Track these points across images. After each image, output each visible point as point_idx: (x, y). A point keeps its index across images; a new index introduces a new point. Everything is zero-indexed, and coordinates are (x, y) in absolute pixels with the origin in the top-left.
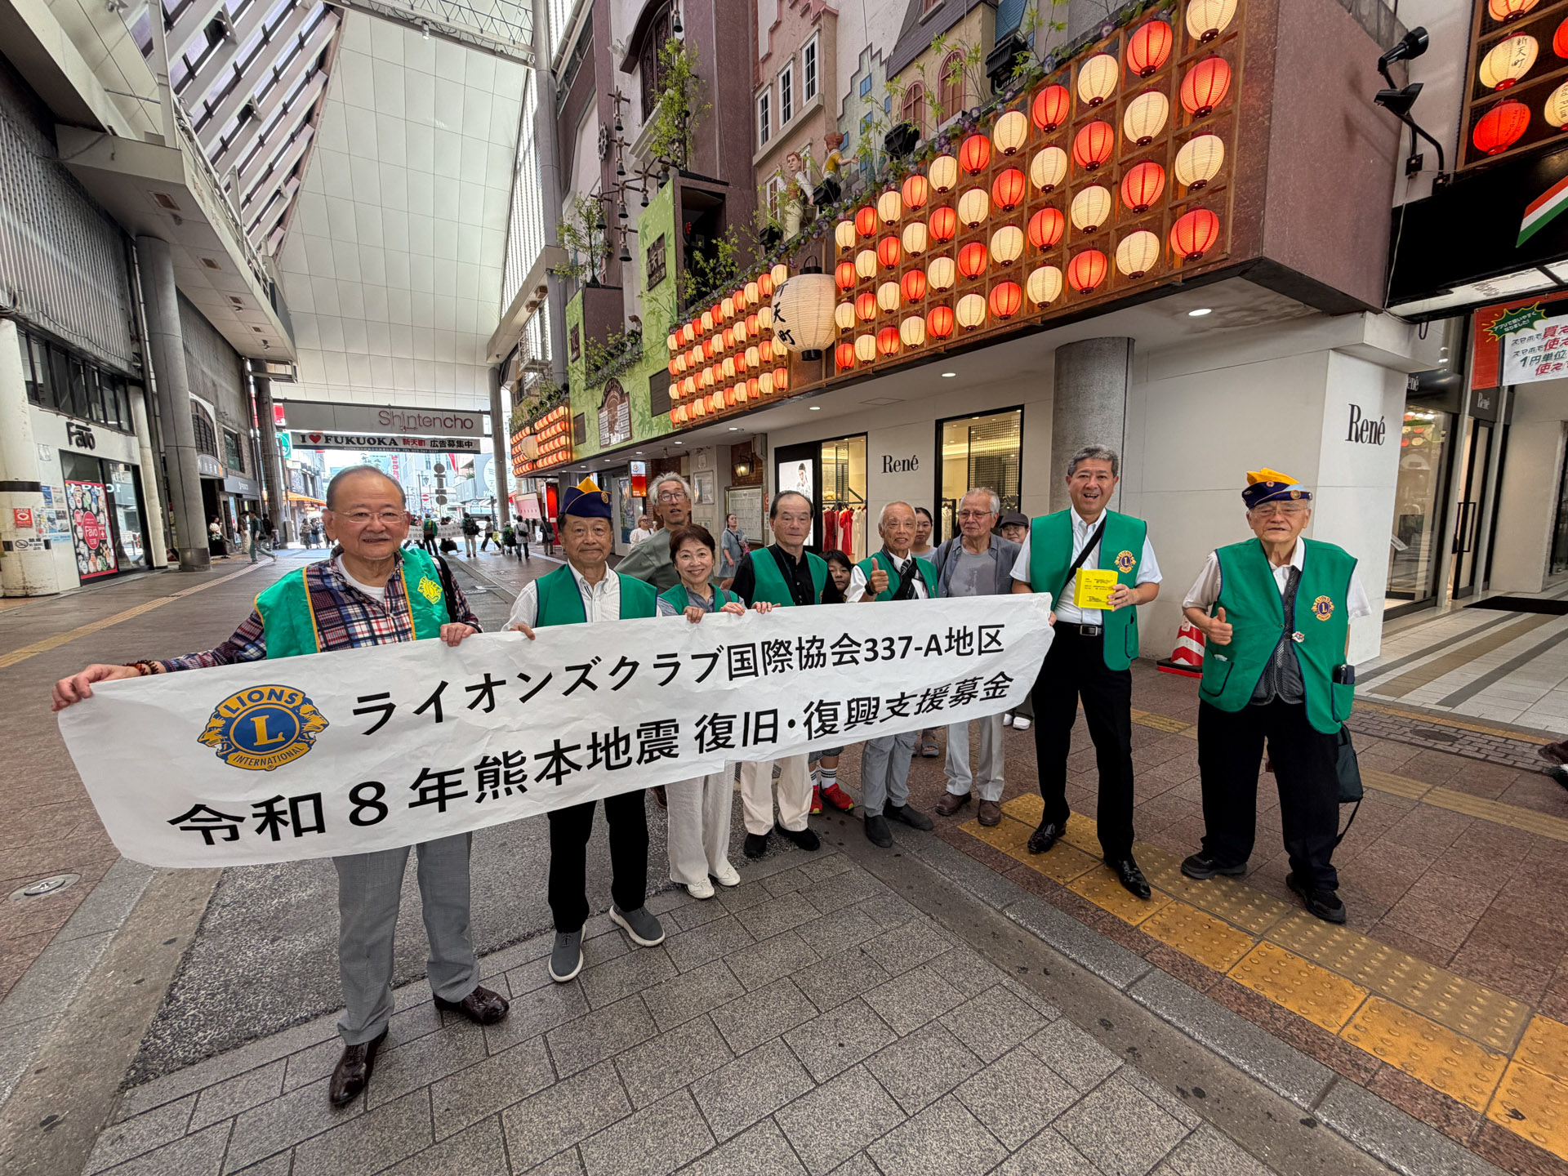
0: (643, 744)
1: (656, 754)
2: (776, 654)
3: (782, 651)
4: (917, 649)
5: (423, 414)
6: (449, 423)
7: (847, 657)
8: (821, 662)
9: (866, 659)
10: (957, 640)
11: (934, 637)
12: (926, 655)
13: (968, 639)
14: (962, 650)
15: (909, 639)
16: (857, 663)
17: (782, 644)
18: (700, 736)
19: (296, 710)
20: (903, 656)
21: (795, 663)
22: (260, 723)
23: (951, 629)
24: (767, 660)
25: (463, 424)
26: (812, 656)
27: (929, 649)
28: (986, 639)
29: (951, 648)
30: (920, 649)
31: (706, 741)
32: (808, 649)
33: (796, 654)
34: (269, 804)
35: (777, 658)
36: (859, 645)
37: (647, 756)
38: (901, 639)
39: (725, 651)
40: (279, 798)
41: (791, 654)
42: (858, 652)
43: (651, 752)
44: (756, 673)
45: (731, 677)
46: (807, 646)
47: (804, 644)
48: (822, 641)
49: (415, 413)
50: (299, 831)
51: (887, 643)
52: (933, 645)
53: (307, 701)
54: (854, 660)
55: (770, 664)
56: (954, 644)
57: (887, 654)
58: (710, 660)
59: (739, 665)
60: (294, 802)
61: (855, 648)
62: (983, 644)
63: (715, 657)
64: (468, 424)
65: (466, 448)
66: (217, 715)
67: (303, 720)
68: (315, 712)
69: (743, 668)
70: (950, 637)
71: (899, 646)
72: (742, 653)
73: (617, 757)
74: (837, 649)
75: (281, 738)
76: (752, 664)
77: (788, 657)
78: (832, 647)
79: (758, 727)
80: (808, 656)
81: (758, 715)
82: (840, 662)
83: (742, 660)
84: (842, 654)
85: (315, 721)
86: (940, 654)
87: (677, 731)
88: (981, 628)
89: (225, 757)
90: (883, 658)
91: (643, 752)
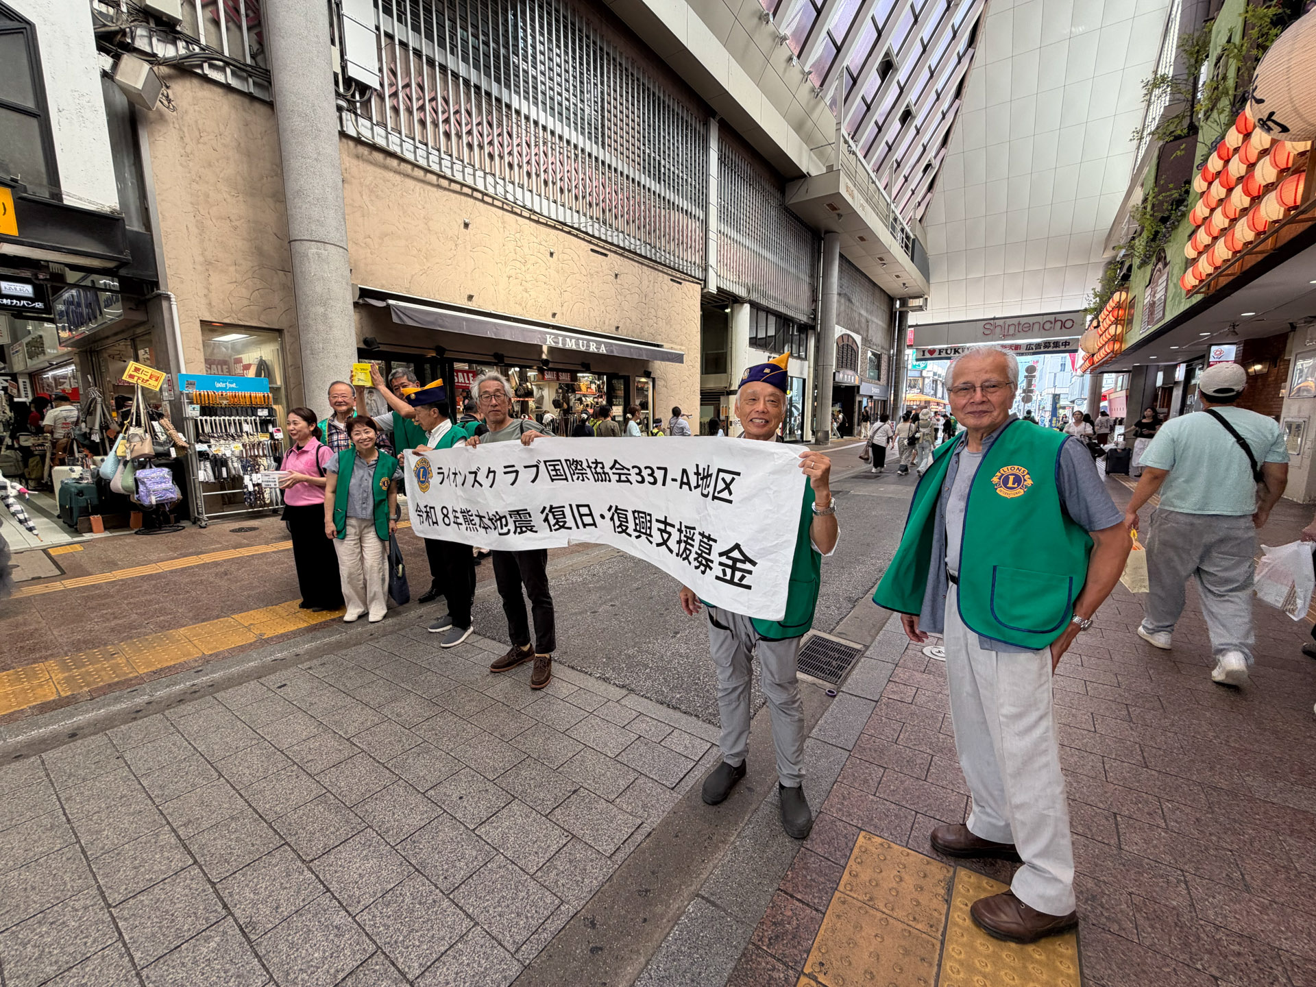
2: (576, 468)
3: (579, 467)
5: (1023, 321)
6: (1048, 326)
7: (623, 478)
8: (606, 479)
11: (684, 471)
12: (681, 487)
16: (630, 484)
17: (578, 462)
21: (589, 476)
23: (698, 467)
24: (572, 471)
25: (1063, 325)
26: (599, 473)
27: (682, 483)
31: (550, 523)
32: (595, 468)
33: (588, 470)
35: (576, 472)
38: (659, 468)
39: (543, 464)
41: (585, 470)
42: (631, 475)
44: (566, 479)
45: (553, 480)
46: (594, 466)
47: (591, 465)
48: (602, 463)
49: (1015, 321)
51: (649, 471)
54: (628, 481)
55: (574, 475)
58: (536, 468)
59: (554, 473)
61: (626, 471)
62: (718, 489)
64: (1069, 324)
65: (1062, 348)
69: (557, 475)
72: (556, 465)
74: (614, 471)
77: (584, 472)
78: (610, 468)
80: (596, 473)
83: (555, 470)
84: (619, 475)
86: (690, 489)
88: (719, 471)
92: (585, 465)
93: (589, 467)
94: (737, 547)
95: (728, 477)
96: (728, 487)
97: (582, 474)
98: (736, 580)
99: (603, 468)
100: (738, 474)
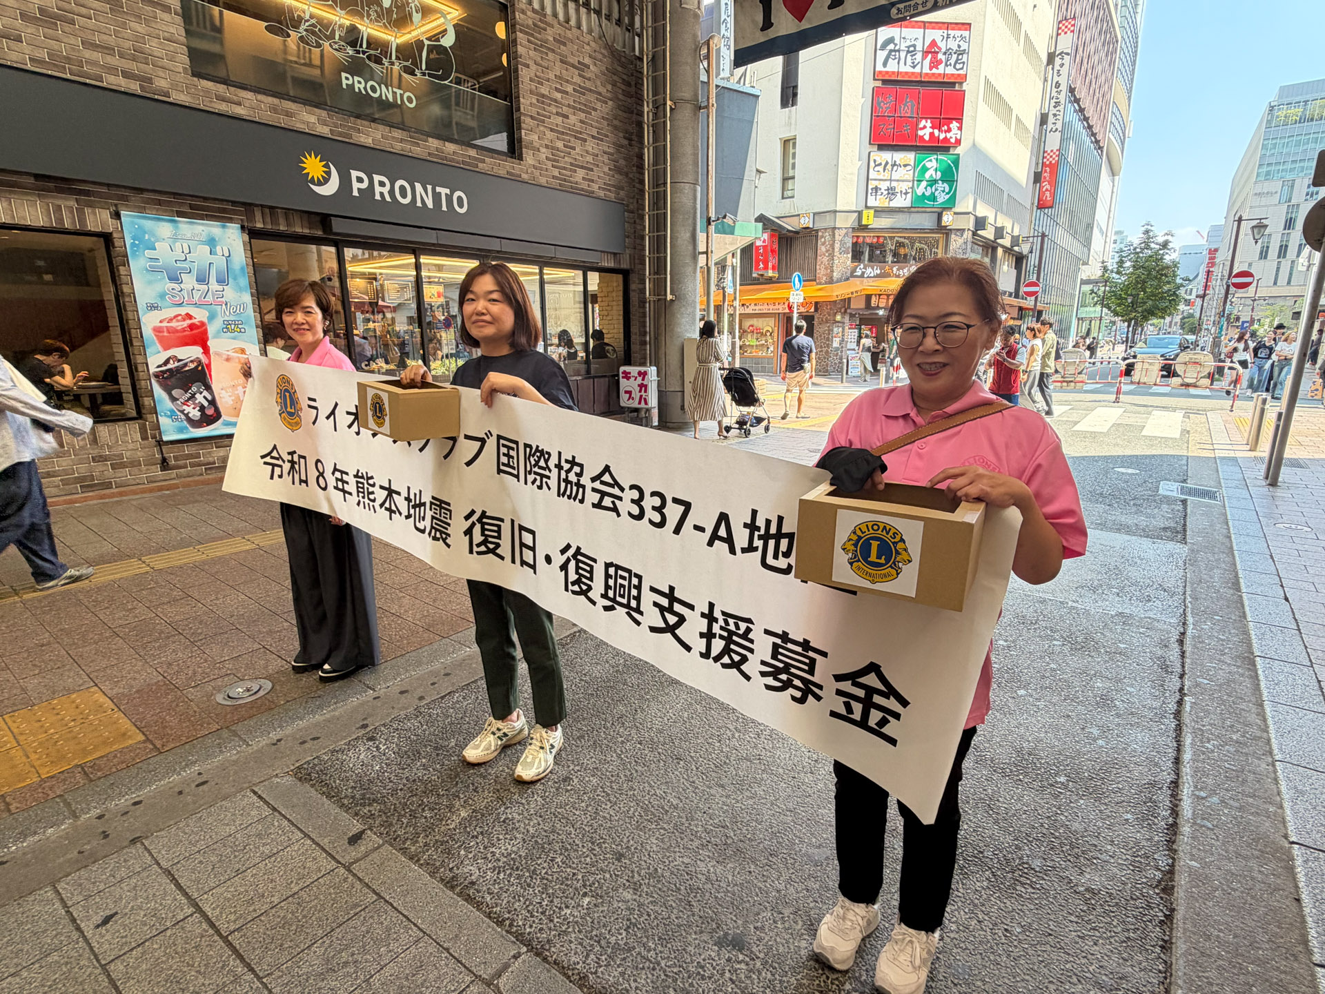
0: (432, 518)
1: (438, 534)
2: (537, 463)
3: (542, 463)
4: (697, 528)
7: (607, 502)
8: (580, 496)
9: (630, 514)
10: (765, 539)
11: (723, 517)
12: (710, 544)
13: (784, 543)
14: (770, 560)
15: (687, 506)
16: (619, 515)
17: (542, 452)
18: (469, 532)
20: (677, 531)
21: (553, 482)
23: (754, 513)
24: (528, 469)
26: (571, 483)
27: (714, 537)
29: (750, 548)
30: (702, 529)
31: (475, 539)
32: (568, 471)
33: (555, 471)
35: (536, 469)
36: (622, 489)
37: (434, 533)
38: (676, 501)
39: (494, 440)
41: (550, 471)
42: (620, 499)
44: (517, 477)
46: (566, 466)
47: (563, 463)
48: (581, 466)
51: (657, 502)
52: (722, 532)
54: (615, 509)
55: (530, 473)
56: (759, 544)
57: (657, 518)
58: (479, 445)
59: (506, 460)
60: (299, 457)
61: (616, 491)
63: (483, 442)
69: (509, 465)
70: (752, 528)
71: (673, 512)
72: (508, 448)
74: (597, 485)
76: (517, 465)
77: (547, 473)
78: (593, 480)
79: (521, 543)
80: (567, 481)
81: (521, 528)
82: (598, 506)
84: (603, 494)
86: (732, 551)
87: (451, 518)
90: (651, 522)
91: (432, 527)
92: (552, 463)
93: (559, 467)
97: (542, 476)
99: (579, 475)
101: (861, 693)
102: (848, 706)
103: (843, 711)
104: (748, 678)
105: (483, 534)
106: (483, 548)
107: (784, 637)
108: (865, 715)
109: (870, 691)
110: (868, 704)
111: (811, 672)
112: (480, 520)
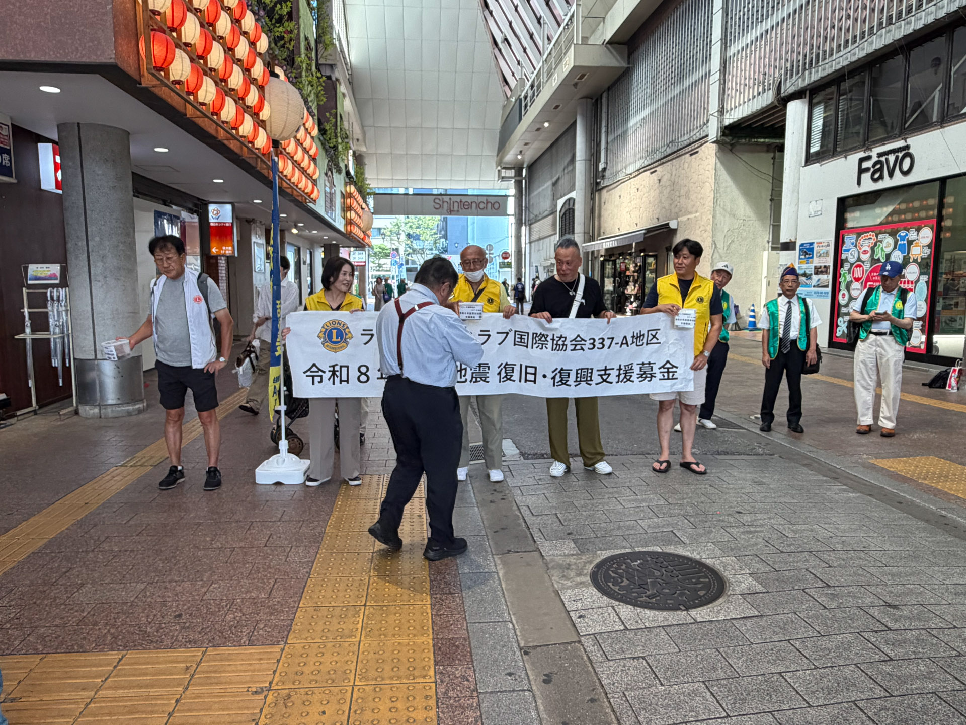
0: (473, 373)
1: (479, 379)
2: (540, 340)
3: (543, 339)
4: (616, 344)
7: (578, 347)
8: (564, 348)
9: (589, 348)
10: (637, 339)
11: (625, 338)
12: (621, 347)
14: (638, 344)
15: (613, 339)
16: (584, 350)
17: (543, 335)
18: (499, 373)
19: (344, 330)
20: (609, 347)
21: (550, 346)
22: (334, 332)
23: (634, 332)
24: (535, 342)
26: (559, 345)
28: (651, 337)
29: (633, 343)
30: (618, 344)
31: (502, 376)
32: (558, 341)
33: (550, 341)
34: (333, 366)
35: (539, 342)
36: (585, 341)
37: (474, 380)
38: (608, 338)
39: (513, 333)
40: (337, 365)
41: (548, 341)
42: (585, 344)
43: (476, 378)
44: (527, 347)
46: (557, 339)
47: (555, 338)
48: (565, 338)
50: (341, 381)
51: (600, 341)
52: (625, 342)
53: (347, 327)
54: (581, 348)
55: (535, 344)
56: (635, 340)
57: (600, 346)
58: (505, 335)
59: (519, 340)
60: (341, 367)
62: (649, 339)
63: (507, 333)
66: (323, 327)
67: (346, 334)
68: (350, 332)
69: (521, 342)
70: (633, 337)
71: (607, 342)
72: (521, 335)
73: (461, 377)
74: (573, 343)
75: (339, 340)
76: (526, 341)
77: (546, 342)
78: (571, 341)
79: (526, 373)
80: (557, 344)
81: (527, 367)
82: (573, 350)
83: (521, 338)
84: (576, 345)
85: (349, 335)
86: (628, 347)
87: (489, 369)
88: (648, 331)
89: (323, 344)
90: (598, 348)
91: (473, 377)
92: (549, 338)
93: (553, 340)
94: (668, 362)
95: (654, 333)
96: (654, 337)
97: (543, 344)
98: (670, 377)
99: (564, 341)
100: (659, 330)
101: (666, 370)
102: (664, 376)
103: (662, 377)
104: (633, 381)
105: (505, 372)
106: (505, 379)
107: (643, 364)
108: (668, 375)
109: (668, 368)
110: (668, 372)
111: (652, 370)
112: (504, 367)
